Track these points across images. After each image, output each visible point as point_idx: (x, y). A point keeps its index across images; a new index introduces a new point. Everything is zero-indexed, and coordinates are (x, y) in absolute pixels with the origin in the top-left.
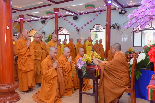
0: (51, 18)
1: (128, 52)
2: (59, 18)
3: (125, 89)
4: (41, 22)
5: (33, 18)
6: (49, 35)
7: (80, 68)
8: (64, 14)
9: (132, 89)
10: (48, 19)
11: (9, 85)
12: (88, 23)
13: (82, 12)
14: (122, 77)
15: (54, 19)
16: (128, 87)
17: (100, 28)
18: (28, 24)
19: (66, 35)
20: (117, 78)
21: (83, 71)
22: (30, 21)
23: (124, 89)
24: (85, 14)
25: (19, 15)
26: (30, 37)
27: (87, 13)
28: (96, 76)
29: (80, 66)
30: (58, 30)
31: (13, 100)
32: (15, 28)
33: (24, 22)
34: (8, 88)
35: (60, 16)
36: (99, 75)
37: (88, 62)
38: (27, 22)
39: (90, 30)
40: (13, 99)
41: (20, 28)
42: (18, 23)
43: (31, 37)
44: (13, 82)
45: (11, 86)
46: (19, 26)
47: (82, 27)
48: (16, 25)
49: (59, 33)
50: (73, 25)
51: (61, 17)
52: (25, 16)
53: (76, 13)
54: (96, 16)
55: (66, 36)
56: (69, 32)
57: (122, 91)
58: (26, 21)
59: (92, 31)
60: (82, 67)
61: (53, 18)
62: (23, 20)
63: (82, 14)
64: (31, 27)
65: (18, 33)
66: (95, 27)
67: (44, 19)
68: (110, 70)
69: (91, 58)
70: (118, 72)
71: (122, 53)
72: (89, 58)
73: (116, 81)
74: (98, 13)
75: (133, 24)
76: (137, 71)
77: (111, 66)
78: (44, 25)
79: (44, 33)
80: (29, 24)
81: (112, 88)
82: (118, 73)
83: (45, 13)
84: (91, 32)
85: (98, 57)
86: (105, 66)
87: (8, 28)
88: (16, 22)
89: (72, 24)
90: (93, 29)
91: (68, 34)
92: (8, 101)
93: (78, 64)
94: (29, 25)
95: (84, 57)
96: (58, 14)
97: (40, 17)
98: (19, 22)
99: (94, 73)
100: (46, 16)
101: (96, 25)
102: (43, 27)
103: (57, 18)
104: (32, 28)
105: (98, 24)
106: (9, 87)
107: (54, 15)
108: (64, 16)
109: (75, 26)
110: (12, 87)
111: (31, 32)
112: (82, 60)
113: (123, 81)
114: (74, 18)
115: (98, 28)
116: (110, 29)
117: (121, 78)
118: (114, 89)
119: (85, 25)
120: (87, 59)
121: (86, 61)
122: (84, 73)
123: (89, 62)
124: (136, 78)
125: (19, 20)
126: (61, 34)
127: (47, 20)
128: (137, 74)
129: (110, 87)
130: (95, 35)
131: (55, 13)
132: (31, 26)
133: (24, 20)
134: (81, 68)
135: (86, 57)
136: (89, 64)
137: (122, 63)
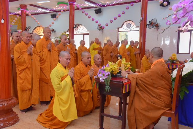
0: (64, 11)
1: (169, 60)
2: (75, 11)
3: (164, 111)
4: (51, 15)
5: (39, 10)
6: (61, 34)
8: (82, 6)
9: (174, 112)
10: (60, 11)
11: (4, 101)
12: (115, 19)
13: (107, 3)
14: (160, 95)
15: (68, 13)
16: (168, 109)
17: (132, 26)
18: (32, 17)
19: (84, 35)
20: (154, 97)
21: (106, 84)
22: (35, 14)
23: (162, 112)
24: (111, 5)
25: (20, 5)
27: (114, 5)
28: (124, 93)
29: (102, 78)
30: (74, 28)
31: (9, 122)
32: (14, 23)
33: (28, 15)
34: (2, 105)
35: (76, 8)
36: (127, 91)
37: (113, 73)
38: (32, 15)
39: (118, 28)
40: (8, 120)
41: (21, 24)
42: (18, 16)
44: (9, 98)
45: (6, 103)
46: (21, 21)
47: (107, 25)
48: (17, 19)
49: (75, 32)
50: (95, 21)
51: (78, 9)
52: (29, 7)
53: (98, 4)
54: (127, 9)
55: (85, 36)
56: (88, 31)
57: (159, 115)
58: (30, 14)
59: (120, 30)
60: (104, 79)
61: (68, 10)
62: (25, 13)
63: (108, 5)
64: (36, 22)
65: (18, 31)
66: (125, 24)
67: (54, 11)
68: (144, 84)
69: (117, 68)
70: (156, 88)
71: (162, 62)
72: (114, 66)
73: (152, 101)
74: (130, 4)
75: (180, 18)
76: (181, 87)
77: (146, 79)
78: (55, 20)
79: (55, 31)
80: (35, 18)
81: (145, 110)
82: (155, 90)
83: (57, 3)
84: (118, 31)
85: (127, 66)
86: (138, 78)
87: (3, 21)
88: (15, 14)
89: (93, 19)
90: (121, 28)
91: (88, 34)
92: (2, 123)
93: (99, 75)
94: (34, 19)
95: (108, 65)
96: (74, 4)
97: (48, 9)
98: (20, 15)
99: (121, 89)
100: (58, 8)
101: (126, 22)
102: (53, 23)
103: (72, 10)
104: (38, 24)
105: (129, 21)
106: (4, 104)
107: (68, 7)
108: (82, 9)
109: (97, 22)
110: (8, 104)
111: (36, 29)
112: (105, 69)
113: (162, 100)
114: (95, 11)
115: (129, 26)
116: (146, 27)
117: (159, 97)
118: (148, 112)
119: (111, 22)
120: (111, 69)
121: (111, 71)
122: (108, 88)
123: (114, 72)
124: (180, 97)
125: (19, 12)
126: (78, 33)
127: (59, 13)
128: (181, 91)
129: (143, 108)
130: (124, 36)
131: (70, 4)
132: (37, 20)
133: (27, 12)
134: (103, 81)
135: (110, 65)
136: (115, 75)
137: (161, 75)
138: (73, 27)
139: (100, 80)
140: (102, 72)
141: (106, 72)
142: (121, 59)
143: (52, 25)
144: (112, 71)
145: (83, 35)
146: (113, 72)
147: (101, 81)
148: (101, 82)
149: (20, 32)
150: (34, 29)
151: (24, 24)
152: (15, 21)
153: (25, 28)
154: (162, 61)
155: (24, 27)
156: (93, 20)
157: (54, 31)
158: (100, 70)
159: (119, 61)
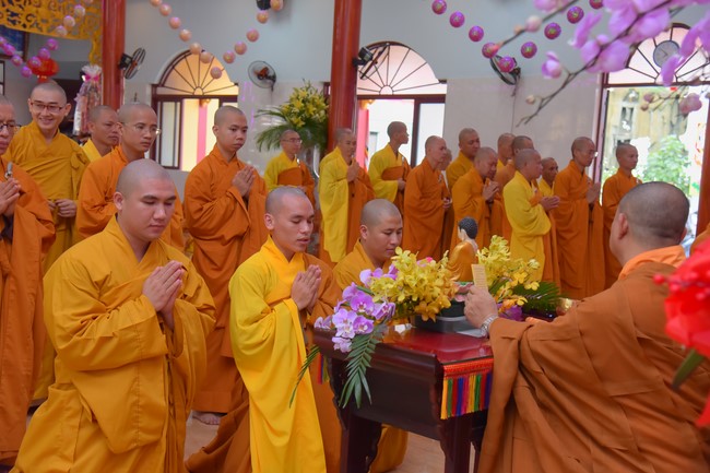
6: (291, 94)
7: (341, 343)
12: (575, 17)
19: (420, 100)
20: (605, 449)
21: (353, 365)
26: (178, 99)
28: (443, 417)
30: (353, 64)
37: (417, 309)
41: (99, 36)
43: (186, 101)
47: (528, 49)
50: (465, 29)
55: (424, 107)
56: (443, 81)
59: (615, 76)
60: (352, 336)
64: (174, 27)
65: (86, 69)
66: (647, 47)
68: (555, 377)
69: (439, 282)
70: (612, 402)
72: (421, 276)
77: (564, 348)
78: (263, 21)
79: (273, 79)
80: (166, 8)
89: (457, 19)
90: (625, 65)
91: (439, 99)
93: (338, 317)
94: (165, 14)
95: (394, 269)
99: (432, 393)
102: (253, 38)
104: (184, 39)
109: (476, 36)
111: (181, 66)
120: (406, 286)
121: (401, 298)
123: (423, 305)
132: (176, 20)
134: (345, 347)
135: (403, 269)
136: (425, 319)
137: (639, 339)
138: (351, 58)
139: (334, 340)
140: (357, 302)
141: (375, 299)
142: (469, 241)
143: (249, 44)
144: (409, 299)
145: (411, 103)
146: (417, 303)
147: (336, 347)
148: (339, 350)
149: (96, 79)
150: (172, 66)
151: (113, 39)
152: (70, 20)
153: (116, 57)
154: (668, 261)
155: (112, 55)
156: (457, 22)
157: (269, 78)
158: (354, 291)
159: (460, 247)
